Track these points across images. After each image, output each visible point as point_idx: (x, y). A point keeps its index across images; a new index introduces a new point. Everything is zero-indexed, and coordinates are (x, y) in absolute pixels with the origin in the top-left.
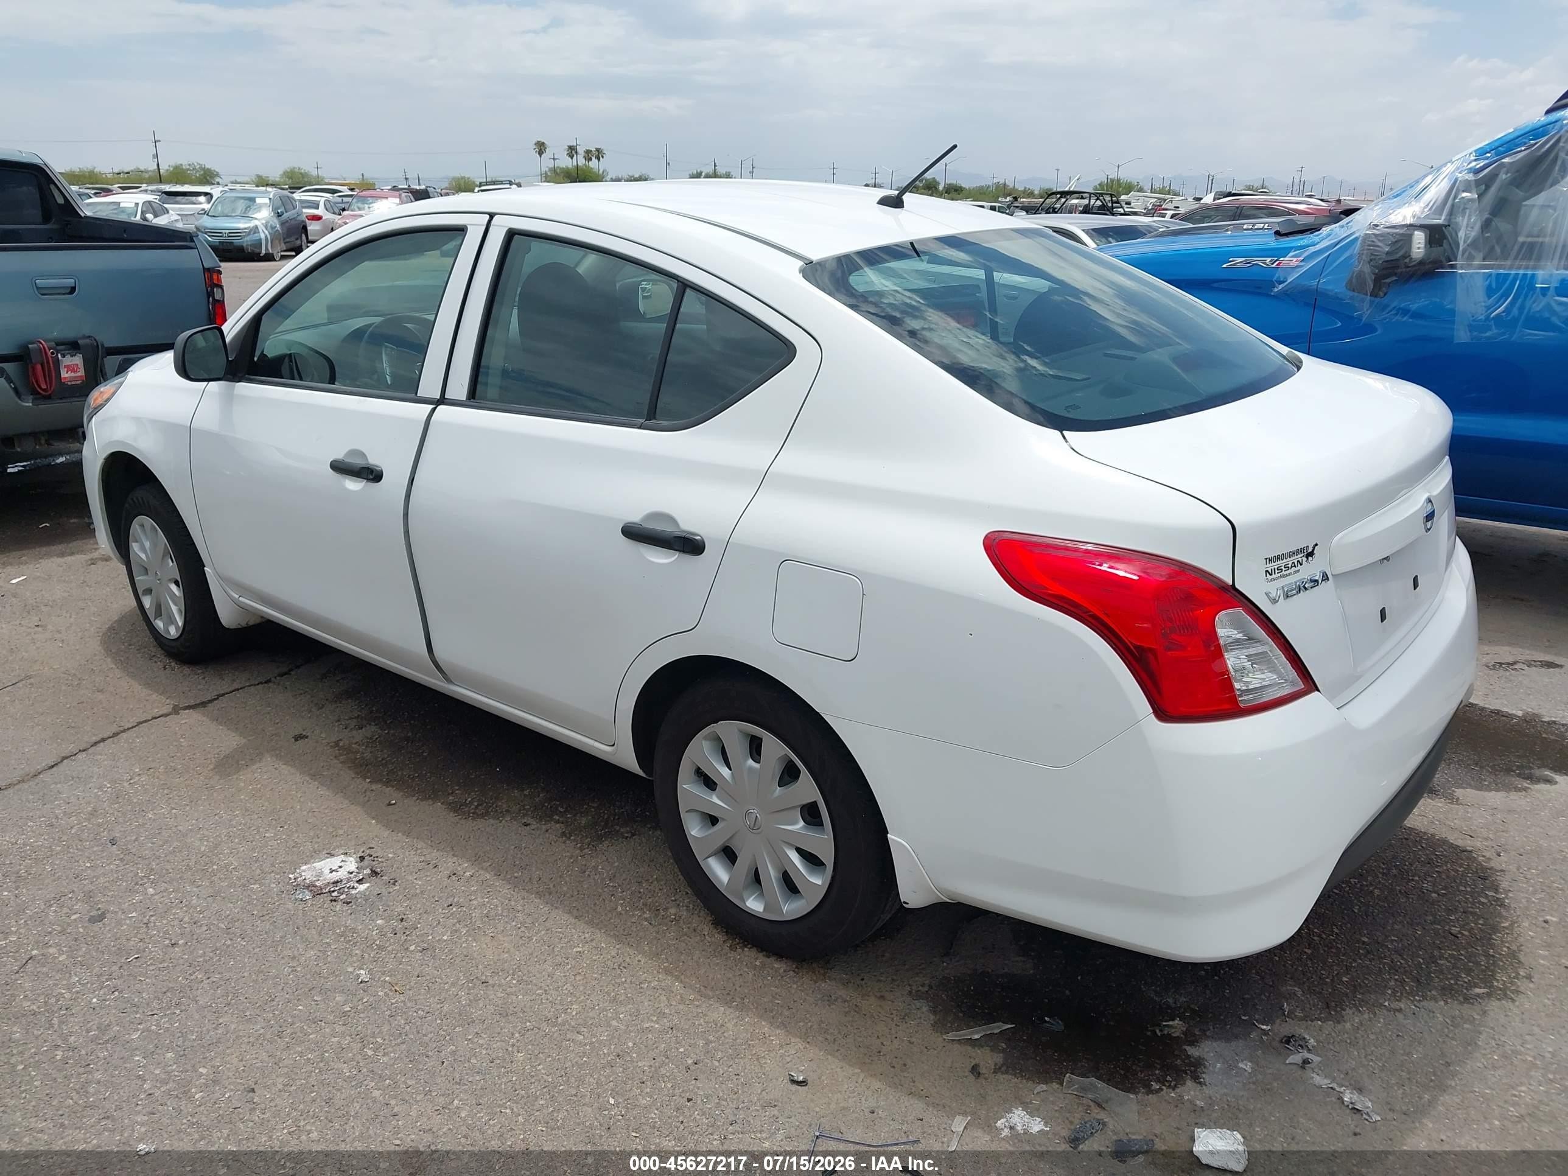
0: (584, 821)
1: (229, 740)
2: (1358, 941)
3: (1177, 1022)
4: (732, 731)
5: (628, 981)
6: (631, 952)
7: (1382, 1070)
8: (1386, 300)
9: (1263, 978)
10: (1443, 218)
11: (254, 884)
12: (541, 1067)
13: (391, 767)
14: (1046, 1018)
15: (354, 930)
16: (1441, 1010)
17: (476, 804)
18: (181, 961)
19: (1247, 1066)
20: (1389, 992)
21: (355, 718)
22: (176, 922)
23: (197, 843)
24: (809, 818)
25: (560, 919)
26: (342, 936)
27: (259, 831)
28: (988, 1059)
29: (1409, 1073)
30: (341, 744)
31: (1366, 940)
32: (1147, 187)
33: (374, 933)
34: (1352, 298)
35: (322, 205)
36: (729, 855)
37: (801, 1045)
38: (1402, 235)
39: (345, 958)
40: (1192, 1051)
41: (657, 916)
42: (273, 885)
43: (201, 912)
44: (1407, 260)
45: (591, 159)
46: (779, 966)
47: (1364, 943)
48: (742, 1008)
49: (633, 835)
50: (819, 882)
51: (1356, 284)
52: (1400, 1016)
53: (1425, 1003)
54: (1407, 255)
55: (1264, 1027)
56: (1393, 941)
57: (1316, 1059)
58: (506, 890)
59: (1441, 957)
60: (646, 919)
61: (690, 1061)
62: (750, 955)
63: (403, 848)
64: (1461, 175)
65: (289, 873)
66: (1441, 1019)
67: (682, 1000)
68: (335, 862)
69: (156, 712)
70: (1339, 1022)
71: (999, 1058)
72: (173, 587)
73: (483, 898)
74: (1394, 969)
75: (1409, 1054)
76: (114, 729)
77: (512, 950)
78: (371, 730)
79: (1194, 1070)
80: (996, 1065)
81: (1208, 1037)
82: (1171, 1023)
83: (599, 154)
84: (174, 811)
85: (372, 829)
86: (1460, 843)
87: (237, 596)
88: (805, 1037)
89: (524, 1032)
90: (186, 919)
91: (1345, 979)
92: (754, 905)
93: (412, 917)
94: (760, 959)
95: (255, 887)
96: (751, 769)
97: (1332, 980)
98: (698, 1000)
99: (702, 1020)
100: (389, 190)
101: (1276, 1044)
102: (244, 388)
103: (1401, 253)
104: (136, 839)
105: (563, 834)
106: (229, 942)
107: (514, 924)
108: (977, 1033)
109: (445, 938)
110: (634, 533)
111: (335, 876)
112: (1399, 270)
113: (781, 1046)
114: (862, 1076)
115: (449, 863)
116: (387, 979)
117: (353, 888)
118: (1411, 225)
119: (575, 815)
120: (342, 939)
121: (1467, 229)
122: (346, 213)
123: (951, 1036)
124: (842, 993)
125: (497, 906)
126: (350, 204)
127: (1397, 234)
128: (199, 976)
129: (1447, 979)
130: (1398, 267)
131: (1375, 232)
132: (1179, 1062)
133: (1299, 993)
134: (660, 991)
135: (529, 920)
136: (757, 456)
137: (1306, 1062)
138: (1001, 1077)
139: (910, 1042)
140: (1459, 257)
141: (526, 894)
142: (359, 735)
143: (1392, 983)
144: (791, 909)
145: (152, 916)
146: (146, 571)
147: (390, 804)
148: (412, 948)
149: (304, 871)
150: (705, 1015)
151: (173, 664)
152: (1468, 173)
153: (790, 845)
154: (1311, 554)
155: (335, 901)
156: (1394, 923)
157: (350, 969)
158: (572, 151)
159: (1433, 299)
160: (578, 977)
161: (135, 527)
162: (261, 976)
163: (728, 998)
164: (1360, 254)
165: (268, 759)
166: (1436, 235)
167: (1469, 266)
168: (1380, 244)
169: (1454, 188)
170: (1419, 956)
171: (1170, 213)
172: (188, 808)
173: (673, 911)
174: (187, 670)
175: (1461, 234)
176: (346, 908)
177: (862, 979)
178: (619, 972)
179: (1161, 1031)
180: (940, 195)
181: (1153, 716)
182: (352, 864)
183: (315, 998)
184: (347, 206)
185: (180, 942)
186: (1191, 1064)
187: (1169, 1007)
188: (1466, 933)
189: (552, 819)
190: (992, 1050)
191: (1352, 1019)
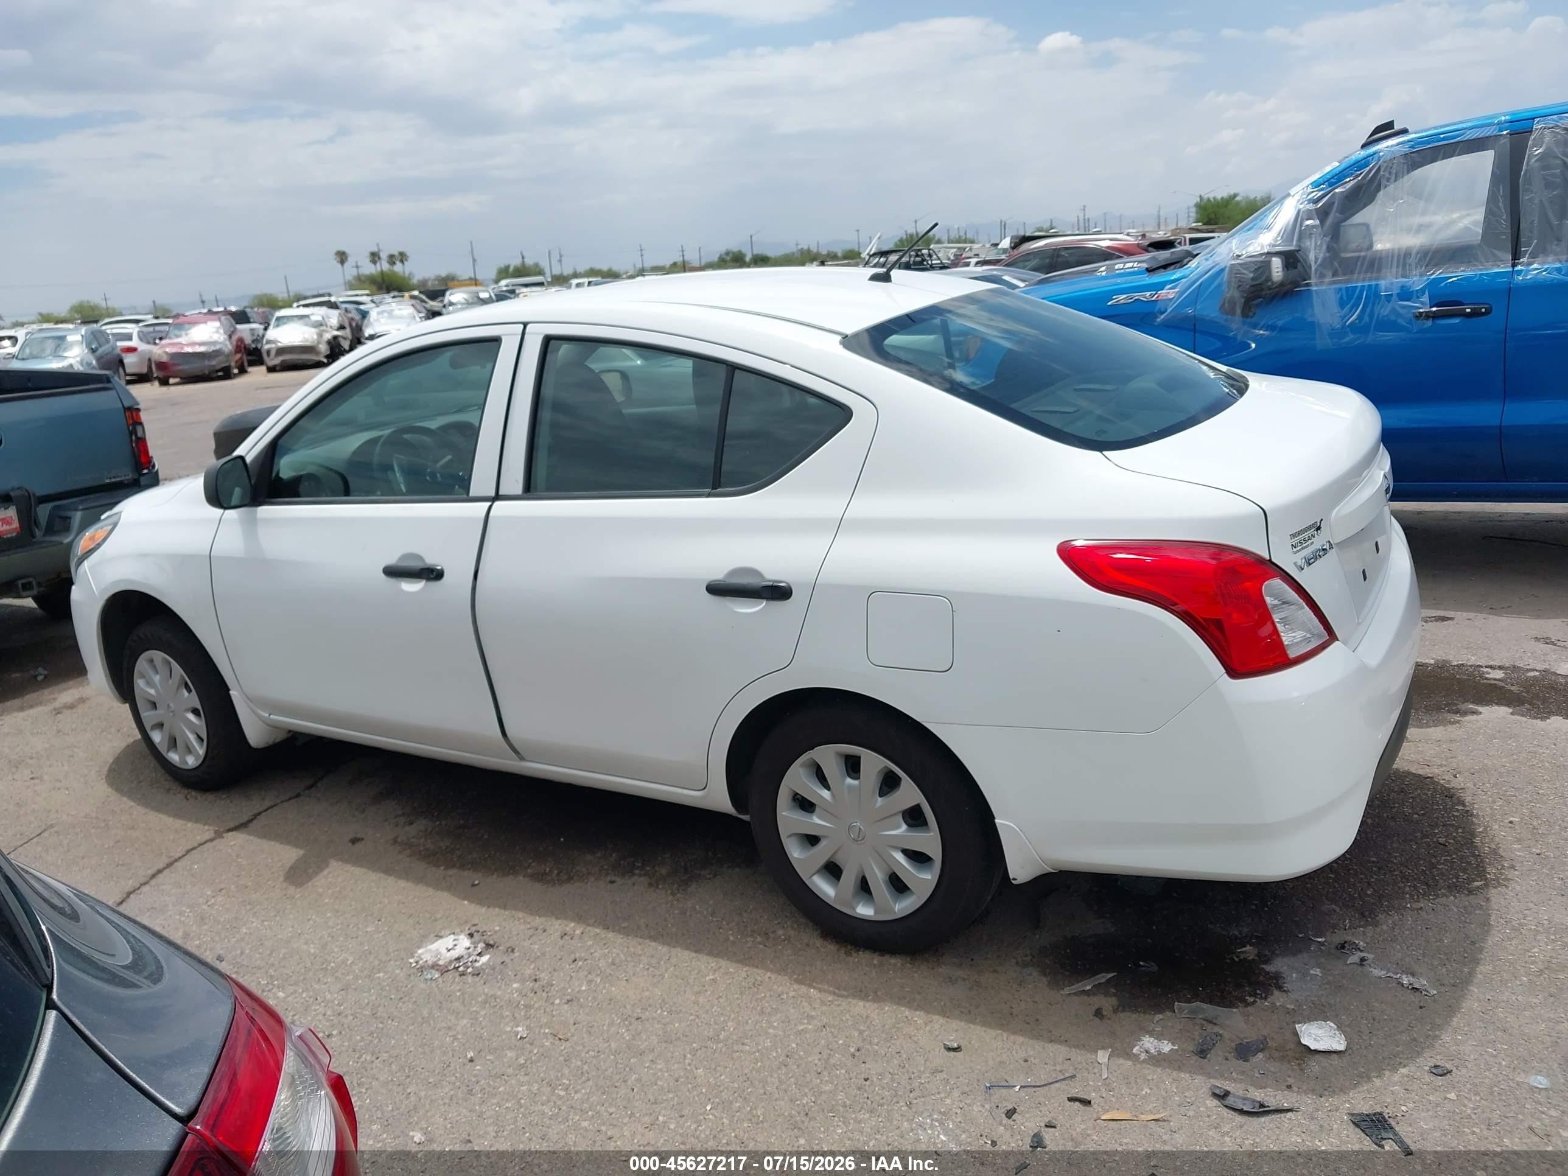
0: (664, 871)
1: (290, 854)
2: (1369, 862)
3: (1248, 948)
4: (828, 755)
5: (768, 995)
6: (759, 971)
7: (1424, 955)
8: (1254, 320)
9: (1303, 903)
10: (1295, 243)
11: (379, 973)
12: (723, 1077)
13: (458, 853)
14: (1141, 963)
15: (495, 997)
16: (1453, 903)
17: (556, 872)
18: (344, 1049)
19: (1317, 971)
20: (1408, 896)
21: (401, 816)
22: (320, 1017)
23: (305, 947)
24: (910, 821)
25: (683, 957)
26: (486, 1003)
27: (359, 928)
28: (1107, 1003)
29: (1446, 954)
30: (399, 840)
31: (1375, 859)
32: (945, 238)
33: (515, 995)
34: (1226, 320)
35: (135, 337)
36: (833, 870)
37: (942, 1020)
38: (1262, 262)
39: (498, 1021)
40: (1268, 968)
41: (768, 938)
42: (398, 971)
43: (340, 1005)
44: (1269, 284)
45: (394, 263)
46: (895, 961)
47: (1373, 862)
48: (877, 999)
49: (715, 876)
50: (929, 877)
51: (1228, 309)
52: (1423, 913)
53: (1437, 901)
54: (1269, 278)
55: (1320, 940)
56: (1396, 857)
57: (1371, 956)
58: (619, 939)
59: (1438, 863)
60: (760, 943)
61: (852, 1050)
62: (865, 958)
63: (505, 920)
64: (1302, 206)
65: (408, 958)
66: (1455, 910)
67: (823, 1003)
68: (449, 941)
69: (199, 839)
70: (1376, 926)
71: (1114, 1001)
72: (191, 717)
73: (601, 949)
74: (1405, 878)
75: (1441, 940)
76: (167, 861)
77: (650, 988)
78: (422, 824)
79: (1276, 982)
80: (1113, 1007)
81: (1277, 955)
82: (1244, 949)
83: (403, 257)
84: (266, 923)
85: (467, 908)
86: (1420, 772)
87: (267, 715)
88: (943, 1013)
89: (694, 1052)
90: (329, 1013)
91: (1369, 892)
92: (864, 911)
93: (544, 976)
94: (876, 959)
95: (381, 975)
96: (850, 787)
97: (1359, 895)
98: (837, 1000)
99: (848, 1016)
100: (205, 314)
101: (1333, 951)
102: (266, 511)
103: (1263, 278)
104: (242, 953)
105: (650, 885)
106: (381, 1026)
107: (641, 966)
108: (1089, 984)
109: (584, 988)
110: (717, 590)
111: (455, 954)
112: (1264, 293)
113: (926, 1024)
114: (1005, 1035)
115: (556, 926)
116: (547, 1031)
117: (476, 961)
118: (1268, 253)
119: (654, 867)
120: (488, 1005)
121: (1314, 252)
122: (164, 342)
123: (1067, 991)
124: (960, 973)
125: (618, 954)
126: (168, 332)
127: (1258, 262)
128: (368, 1058)
129: (1449, 879)
130: (1262, 290)
131: (1239, 261)
132: (1261, 978)
133: (1338, 909)
134: (800, 999)
135: (654, 961)
136: (831, 506)
137: (1363, 960)
138: (1122, 1015)
139: (1034, 1002)
140: (1313, 275)
141: (640, 940)
142: (412, 830)
143: (1407, 889)
144: (903, 907)
145: (294, 1015)
146: (154, 705)
147: (473, 885)
148: (557, 1001)
149: (422, 954)
150: (849, 1011)
151: (193, 793)
152: (1309, 203)
153: (895, 848)
154: (1319, 528)
155: (464, 975)
156: (1392, 843)
157: (508, 1029)
158: (375, 257)
159: (1296, 315)
160: (721, 1000)
161: (142, 664)
162: (427, 1049)
163: (861, 993)
164: (1229, 282)
165: (334, 864)
166: (1291, 259)
167: (1322, 283)
168: (1245, 272)
169: (1299, 218)
170: (1420, 865)
171: (974, 261)
172: (278, 918)
173: (780, 932)
174: (210, 797)
175: (1312, 256)
176: (477, 979)
177: (972, 960)
178: (756, 990)
179: (1237, 957)
180: (748, 266)
181: (1226, 675)
182: (465, 942)
183: (488, 1058)
184: (163, 335)
185: (335, 1032)
186: (1271, 978)
187: (1236, 938)
188: (1452, 841)
189: (634, 874)
190: (1105, 996)
191: (1386, 922)
